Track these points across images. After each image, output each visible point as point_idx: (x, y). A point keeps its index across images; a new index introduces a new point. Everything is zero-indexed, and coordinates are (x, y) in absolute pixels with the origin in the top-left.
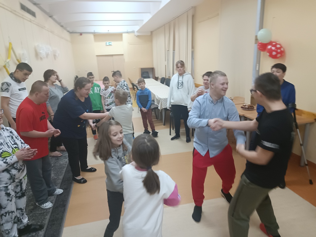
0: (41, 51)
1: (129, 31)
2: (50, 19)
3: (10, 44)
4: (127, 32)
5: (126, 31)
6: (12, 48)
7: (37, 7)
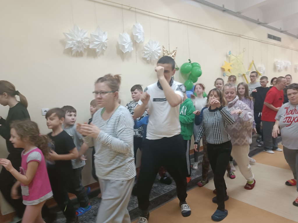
0: (278, 66)
3: (253, 61)
6: (254, 64)
7: (284, 33)
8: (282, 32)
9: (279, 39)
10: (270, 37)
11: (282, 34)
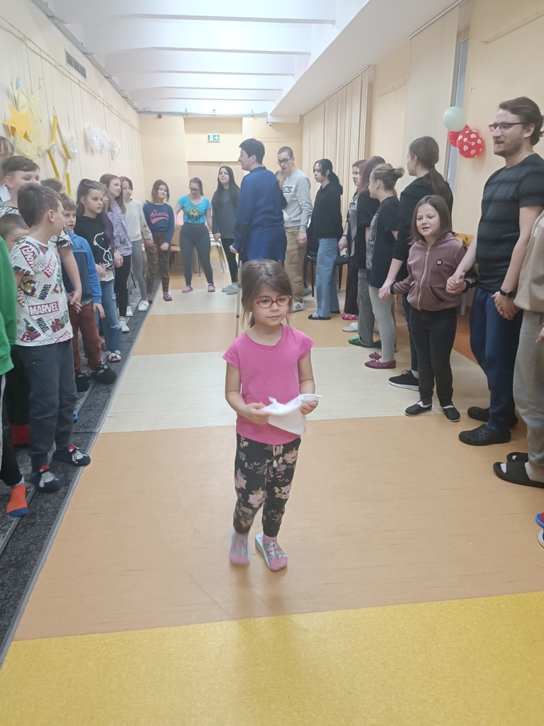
1: (254, 112)
2: (106, 82)
3: (55, 118)
4: (252, 116)
5: (250, 112)
6: (57, 126)
7: (88, 58)
8: (85, 54)
9: (82, 72)
10: (70, 60)
11: (85, 59)
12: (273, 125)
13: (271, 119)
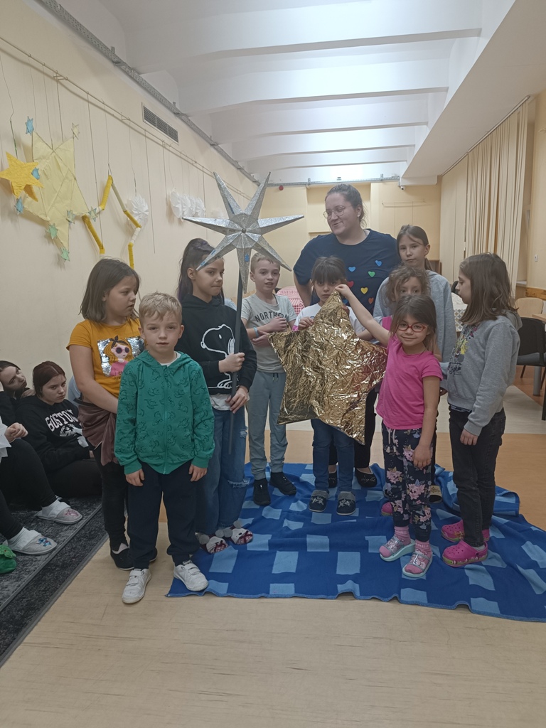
1: (384, 177)
2: (212, 149)
3: (110, 178)
4: (382, 180)
5: (379, 177)
6: (113, 186)
7: (182, 120)
9: (173, 134)
10: (149, 117)
11: (177, 120)
12: (405, 188)
13: (403, 182)
